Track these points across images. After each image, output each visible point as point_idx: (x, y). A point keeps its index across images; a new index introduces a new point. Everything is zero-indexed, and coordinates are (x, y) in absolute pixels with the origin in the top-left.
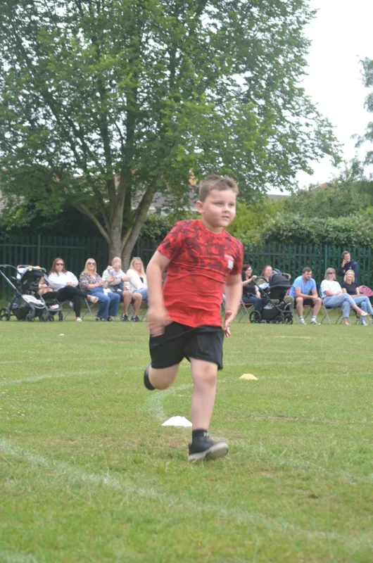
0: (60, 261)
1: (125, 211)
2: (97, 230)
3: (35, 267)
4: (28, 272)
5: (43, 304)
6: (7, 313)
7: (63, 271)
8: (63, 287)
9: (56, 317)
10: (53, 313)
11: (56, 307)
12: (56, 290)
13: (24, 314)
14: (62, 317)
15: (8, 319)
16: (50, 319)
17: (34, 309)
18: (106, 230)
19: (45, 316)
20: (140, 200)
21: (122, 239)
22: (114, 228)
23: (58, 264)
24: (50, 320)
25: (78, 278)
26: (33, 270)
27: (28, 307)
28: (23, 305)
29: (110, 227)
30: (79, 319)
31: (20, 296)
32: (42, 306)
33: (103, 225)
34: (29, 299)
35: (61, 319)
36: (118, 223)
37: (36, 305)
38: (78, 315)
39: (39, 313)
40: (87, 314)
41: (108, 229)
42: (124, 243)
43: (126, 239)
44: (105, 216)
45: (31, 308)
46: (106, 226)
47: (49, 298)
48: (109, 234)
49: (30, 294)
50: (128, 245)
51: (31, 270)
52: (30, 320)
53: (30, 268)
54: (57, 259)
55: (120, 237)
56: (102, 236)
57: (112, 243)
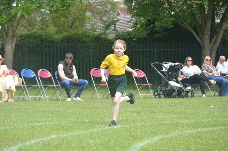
0: (190, 59)
1: (212, 24)
2: (195, 38)
3: (176, 63)
4: (171, 67)
5: (182, 86)
6: (159, 93)
7: (191, 65)
8: (193, 75)
9: (190, 94)
10: (188, 92)
11: (190, 88)
12: (188, 78)
13: (169, 93)
14: (193, 94)
15: (160, 97)
16: (186, 96)
17: (176, 90)
18: (199, 37)
19: (184, 94)
20: (221, 16)
21: (210, 43)
22: (205, 36)
23: (189, 61)
24: (186, 97)
25: (201, 69)
26: (175, 65)
27: (173, 89)
28: (169, 88)
29: (202, 34)
30: (204, 96)
31: (167, 82)
32: (182, 88)
33: (198, 34)
34: (173, 83)
35: (193, 96)
36: (207, 32)
37: (177, 87)
38: (203, 93)
39: (180, 94)
40: (208, 92)
41: (201, 37)
42: (212, 45)
43: (212, 42)
44: (198, 28)
45: (174, 90)
46: (199, 35)
47: (185, 82)
48: (202, 39)
49: (172, 80)
50: (214, 46)
51: (173, 65)
52: (174, 97)
53: (173, 64)
54: (188, 57)
55: (209, 41)
56: (197, 42)
57: (204, 45)
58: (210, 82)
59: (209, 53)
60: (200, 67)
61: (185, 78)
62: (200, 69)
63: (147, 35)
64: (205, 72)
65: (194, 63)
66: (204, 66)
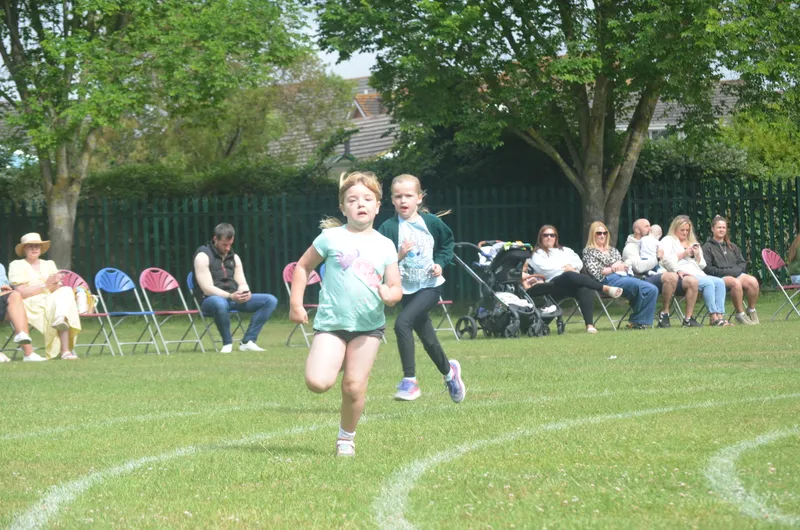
0: (550, 230)
1: (605, 136)
2: (563, 174)
3: (514, 244)
4: (502, 253)
5: (531, 306)
6: (470, 325)
7: (555, 246)
8: (559, 274)
9: (553, 326)
10: (547, 320)
11: (552, 309)
12: (548, 281)
13: (499, 325)
14: (563, 326)
15: (473, 336)
16: (545, 331)
17: (517, 315)
18: (575, 171)
19: (537, 325)
20: (631, 114)
21: (604, 186)
22: (590, 167)
23: (546, 235)
24: (544, 334)
25: (581, 257)
26: (512, 249)
27: (508, 313)
28: (498, 311)
29: (583, 164)
30: (591, 328)
31: (493, 295)
32: (531, 310)
33: (570, 163)
34: (507, 298)
35: (561, 330)
36: (596, 156)
37: (520, 308)
38: (588, 322)
39: (527, 325)
40: (602, 318)
41: (579, 171)
42: (608, 192)
43: (610, 185)
44: (573, 148)
45: (512, 314)
46: (574, 166)
47: (540, 293)
48: (581, 176)
49: (506, 290)
50: (614, 196)
51: (507, 248)
52: (512, 335)
53: (507, 246)
54: (545, 226)
55: (600, 182)
56: (568, 184)
57: (588, 193)
58: (607, 291)
59: (602, 213)
60: (579, 250)
61: (541, 282)
62: (577, 257)
63: (435, 169)
64: (593, 266)
65: (562, 242)
66: (589, 250)
